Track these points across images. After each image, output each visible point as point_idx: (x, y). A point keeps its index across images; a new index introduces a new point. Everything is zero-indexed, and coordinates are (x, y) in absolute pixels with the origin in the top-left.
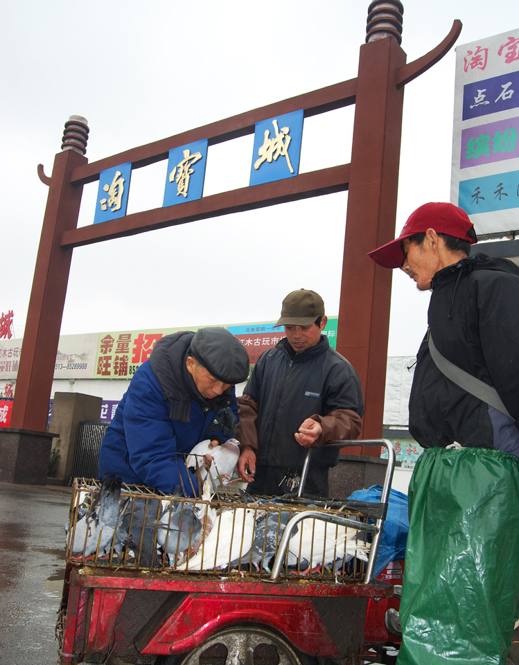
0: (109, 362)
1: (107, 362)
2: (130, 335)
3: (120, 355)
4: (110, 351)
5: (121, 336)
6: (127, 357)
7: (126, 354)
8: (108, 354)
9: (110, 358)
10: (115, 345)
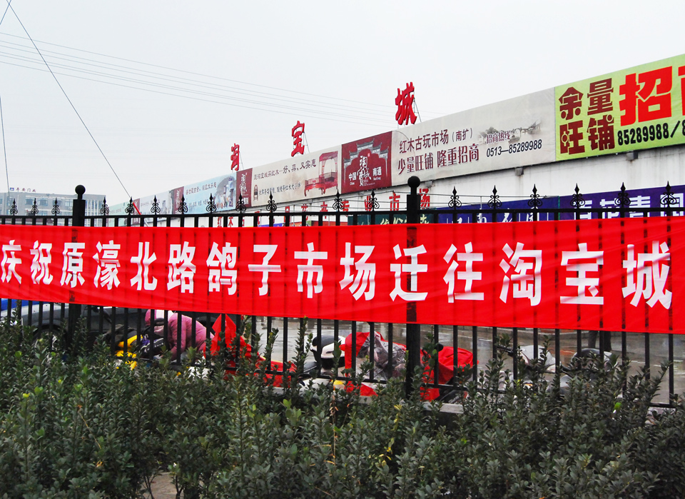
0: (580, 130)
1: (575, 131)
2: (609, 82)
3: (599, 117)
4: (578, 112)
5: (593, 86)
6: (610, 117)
7: (608, 113)
8: (576, 119)
9: (580, 124)
10: (586, 102)
